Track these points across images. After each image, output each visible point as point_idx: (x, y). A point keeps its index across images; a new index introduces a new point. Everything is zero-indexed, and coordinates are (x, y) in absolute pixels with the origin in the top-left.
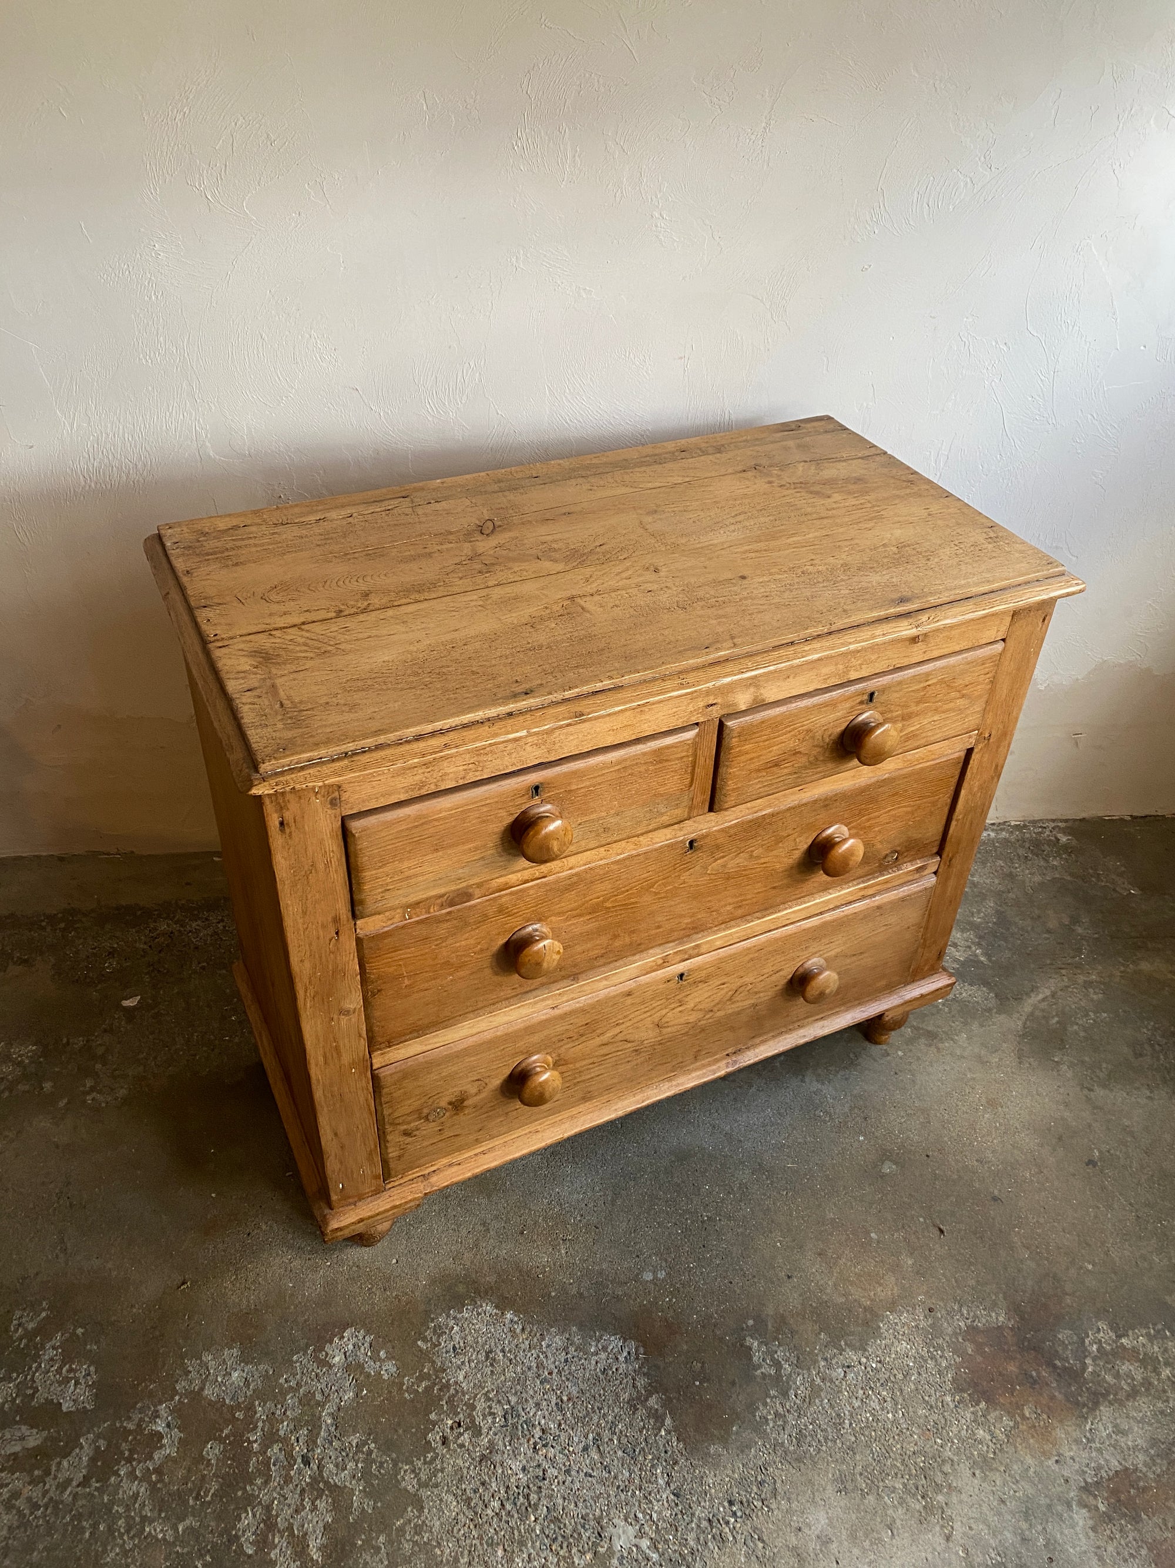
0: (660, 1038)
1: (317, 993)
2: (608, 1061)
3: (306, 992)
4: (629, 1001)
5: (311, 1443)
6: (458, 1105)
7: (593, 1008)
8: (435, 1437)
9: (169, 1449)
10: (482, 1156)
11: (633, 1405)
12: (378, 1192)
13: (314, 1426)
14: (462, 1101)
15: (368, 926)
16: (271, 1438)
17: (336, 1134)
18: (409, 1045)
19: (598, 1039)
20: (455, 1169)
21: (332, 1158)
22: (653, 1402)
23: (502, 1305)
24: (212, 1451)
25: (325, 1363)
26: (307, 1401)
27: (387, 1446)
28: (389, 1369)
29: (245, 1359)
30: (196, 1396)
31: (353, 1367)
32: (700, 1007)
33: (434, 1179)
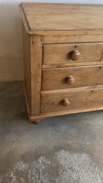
5: (39, 176)
8: (60, 173)
9: (14, 179)
11: (91, 164)
12: (38, 115)
13: (39, 173)
15: (44, 66)
16: (32, 176)
22: (94, 164)
23: (66, 150)
24: (22, 179)
25: (38, 162)
26: (37, 169)
27: (52, 175)
28: (49, 162)
29: (24, 163)
30: (17, 170)
31: (43, 163)
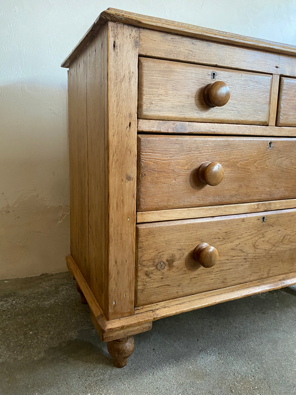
0: (254, 255)
1: (118, 160)
2: (234, 261)
3: (113, 157)
4: (243, 225)
6: (170, 263)
7: (229, 223)
10: (179, 305)
12: (131, 314)
14: (173, 261)
17: (116, 262)
18: (153, 213)
19: (230, 244)
20: (167, 309)
21: (112, 279)
32: (270, 241)
33: (157, 312)
